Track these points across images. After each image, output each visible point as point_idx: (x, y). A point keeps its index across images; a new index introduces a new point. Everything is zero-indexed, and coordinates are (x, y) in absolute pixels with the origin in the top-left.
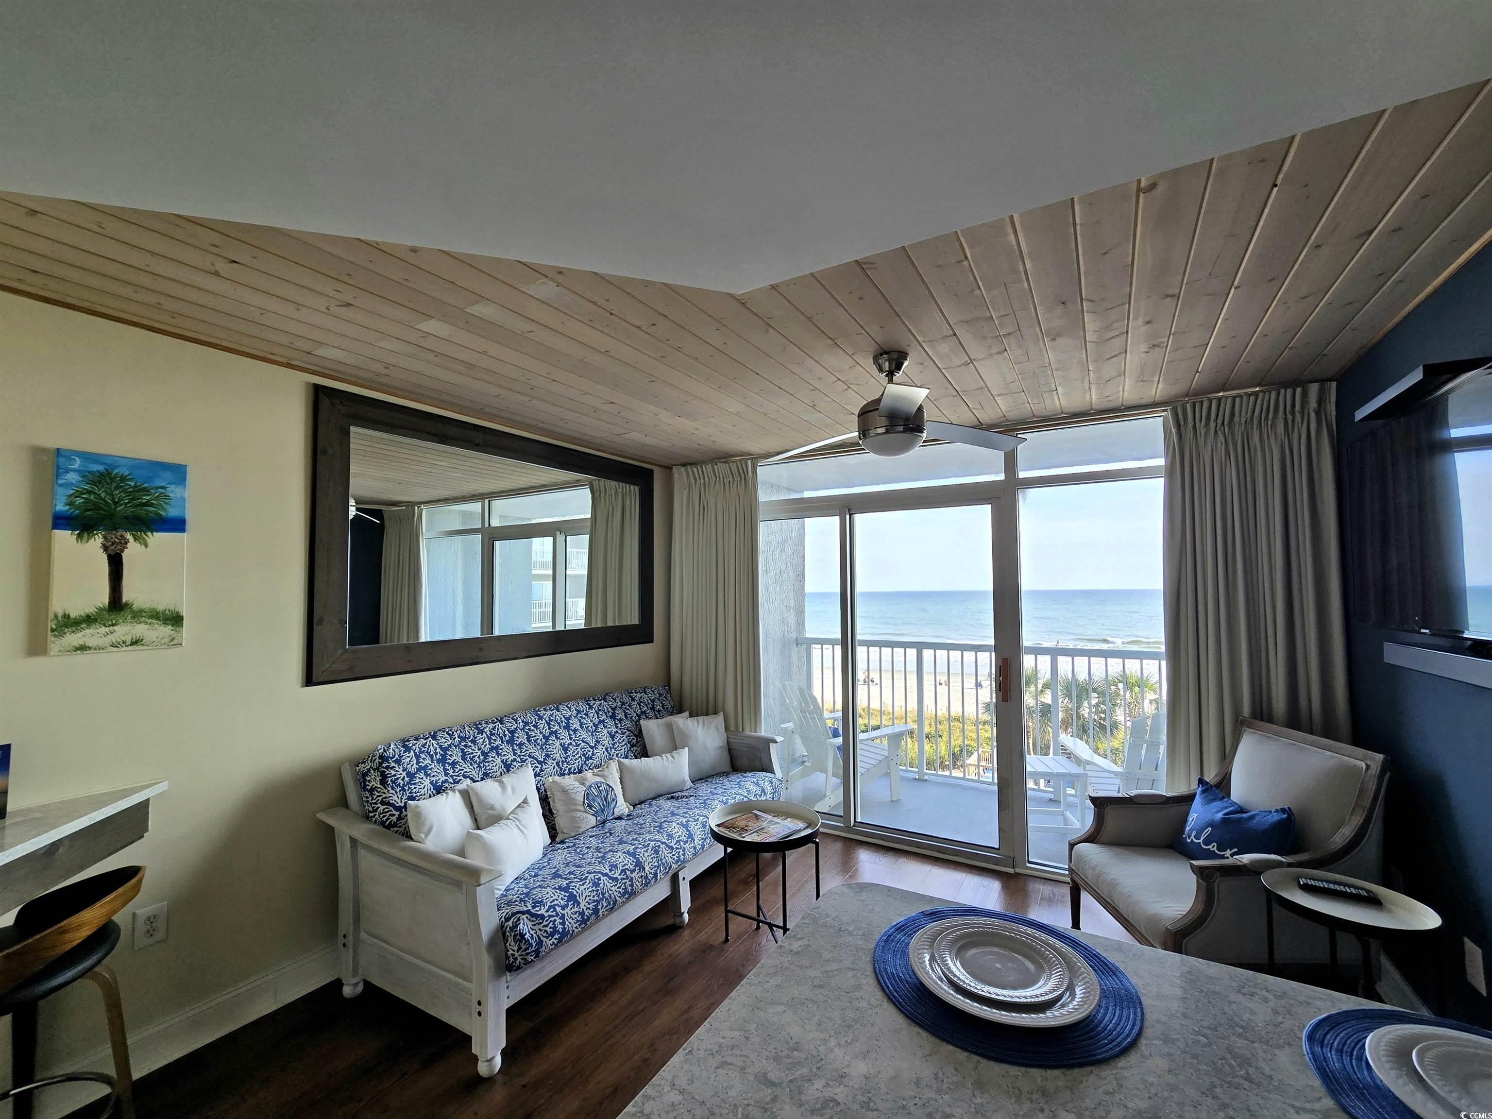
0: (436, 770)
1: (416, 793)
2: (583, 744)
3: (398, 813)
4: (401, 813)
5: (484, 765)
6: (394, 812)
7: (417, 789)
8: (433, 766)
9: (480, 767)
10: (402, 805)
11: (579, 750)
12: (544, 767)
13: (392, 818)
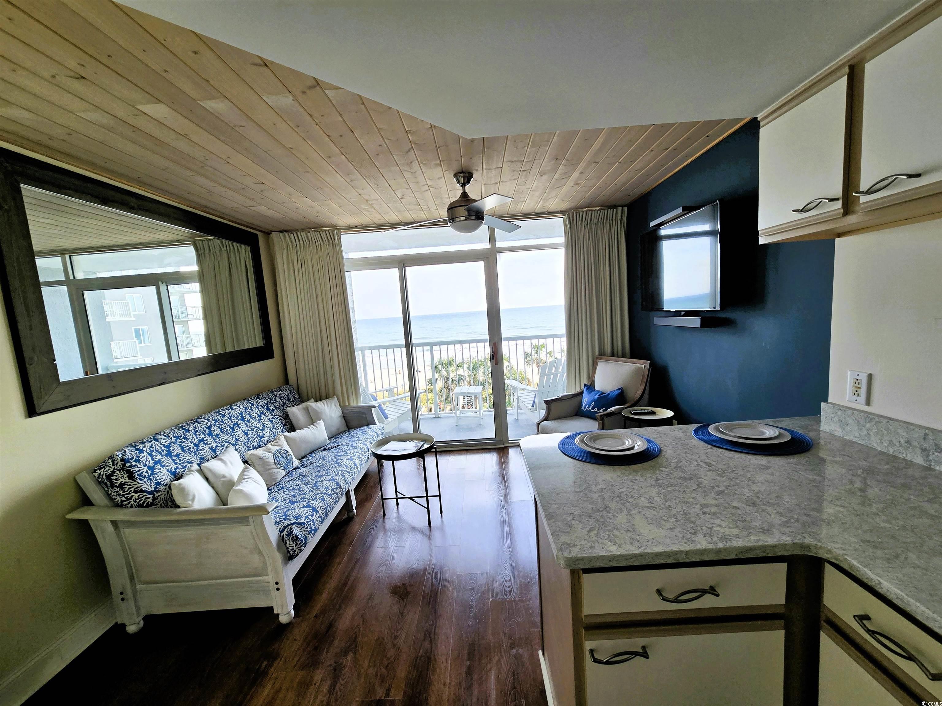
0: (167, 461)
1: (159, 479)
2: (256, 429)
3: (152, 496)
4: (154, 495)
5: (199, 453)
6: (149, 496)
7: (160, 477)
8: (164, 459)
9: (196, 454)
10: (153, 489)
11: (254, 433)
12: (237, 447)
13: (148, 500)
